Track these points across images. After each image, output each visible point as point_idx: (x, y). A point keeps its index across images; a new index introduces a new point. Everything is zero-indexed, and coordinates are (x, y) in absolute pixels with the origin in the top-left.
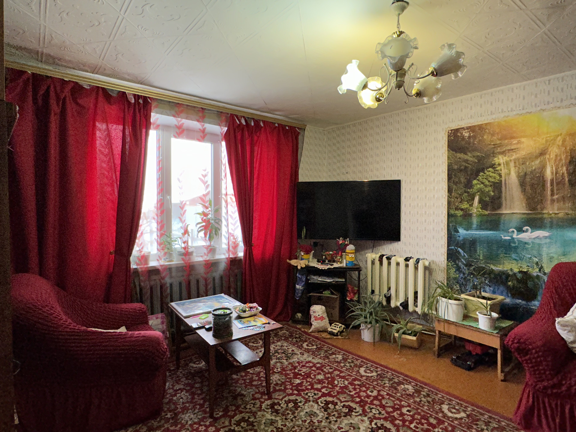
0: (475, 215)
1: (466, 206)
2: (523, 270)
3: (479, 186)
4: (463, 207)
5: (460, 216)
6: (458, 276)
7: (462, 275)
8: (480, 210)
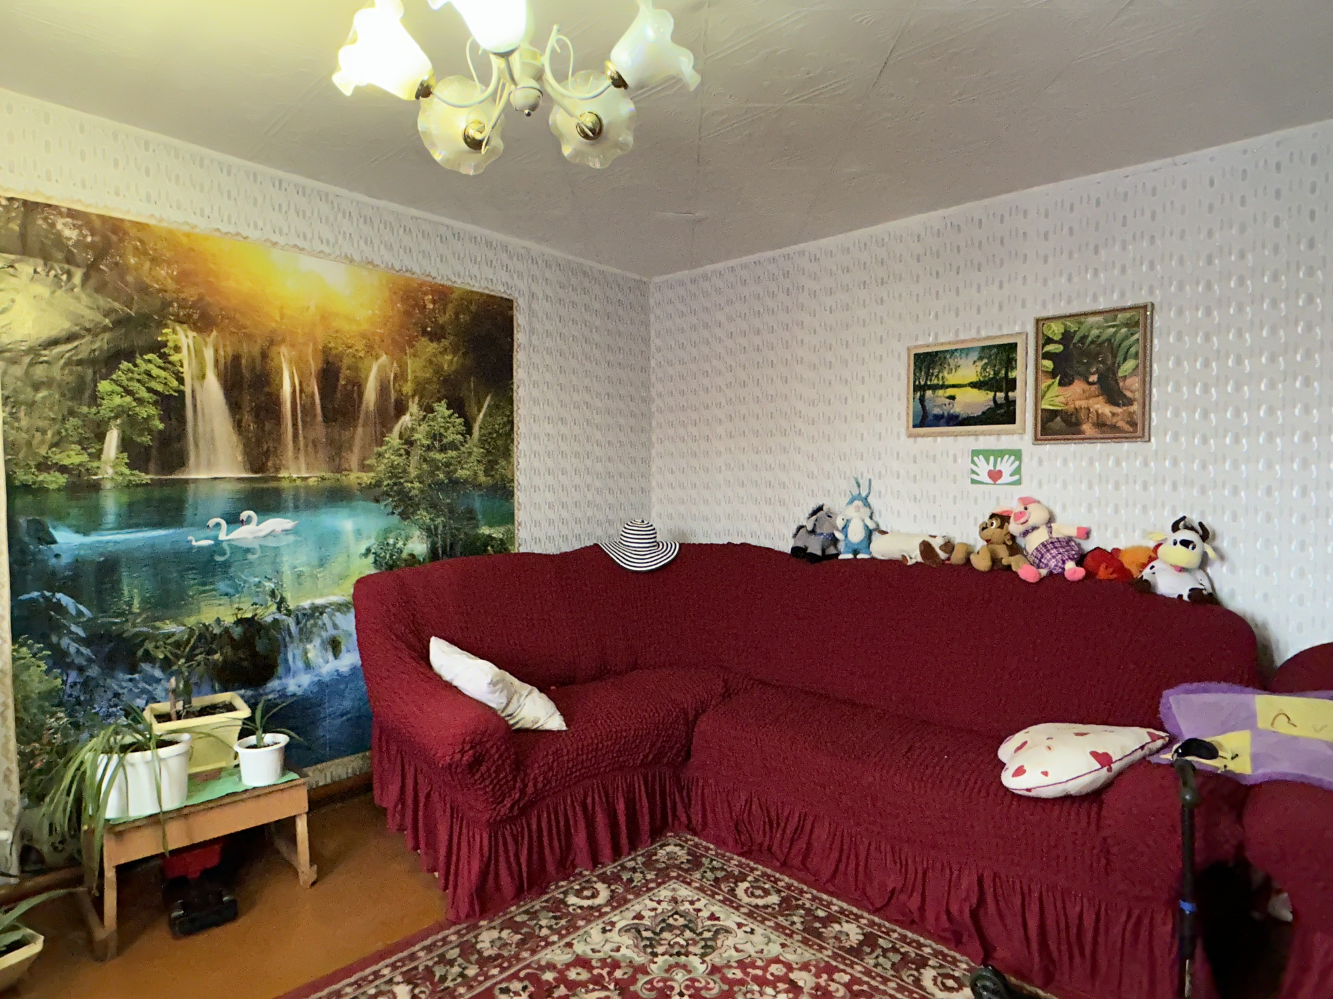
0: (108, 485)
1: (76, 460)
2: (244, 616)
3: (117, 400)
4: (66, 462)
5: (59, 490)
6: (59, 681)
7: (73, 676)
8: (127, 471)
